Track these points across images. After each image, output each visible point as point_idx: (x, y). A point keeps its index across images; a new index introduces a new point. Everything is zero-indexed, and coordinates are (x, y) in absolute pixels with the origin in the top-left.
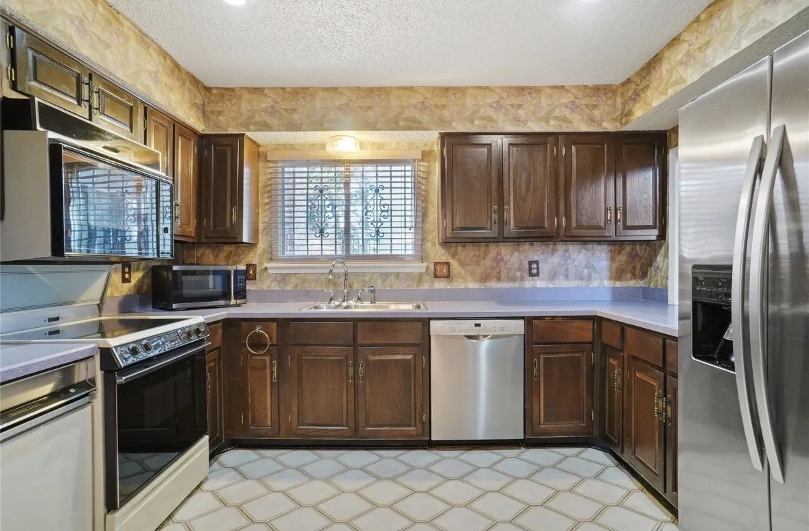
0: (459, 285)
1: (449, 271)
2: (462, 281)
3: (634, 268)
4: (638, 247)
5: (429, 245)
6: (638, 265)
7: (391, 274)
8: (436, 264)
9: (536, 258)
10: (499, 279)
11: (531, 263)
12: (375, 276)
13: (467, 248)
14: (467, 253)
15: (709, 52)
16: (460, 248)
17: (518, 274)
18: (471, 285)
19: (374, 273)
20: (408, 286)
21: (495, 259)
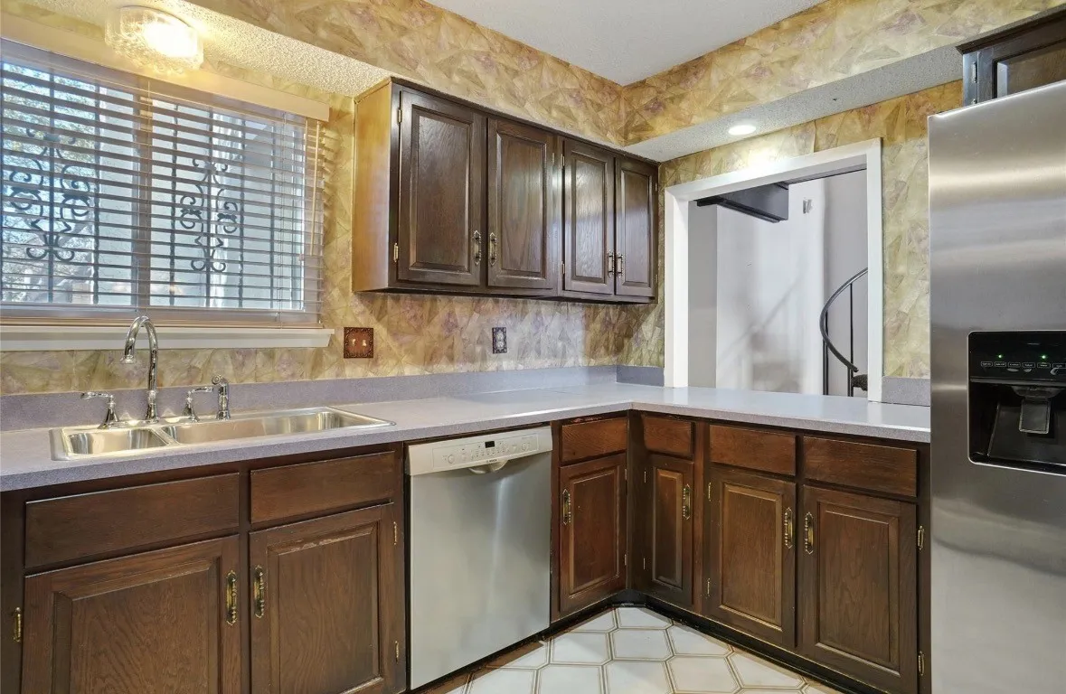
0: (388, 370)
1: (371, 344)
2: (395, 362)
3: (607, 340)
4: (611, 311)
5: (336, 293)
6: (612, 338)
7: (256, 351)
8: (349, 331)
9: (501, 324)
10: (451, 359)
11: (495, 331)
12: (218, 357)
13: (401, 301)
14: (401, 310)
15: (798, 69)
16: (390, 302)
17: (478, 349)
18: (410, 371)
19: (216, 350)
20: (293, 375)
21: (447, 322)
